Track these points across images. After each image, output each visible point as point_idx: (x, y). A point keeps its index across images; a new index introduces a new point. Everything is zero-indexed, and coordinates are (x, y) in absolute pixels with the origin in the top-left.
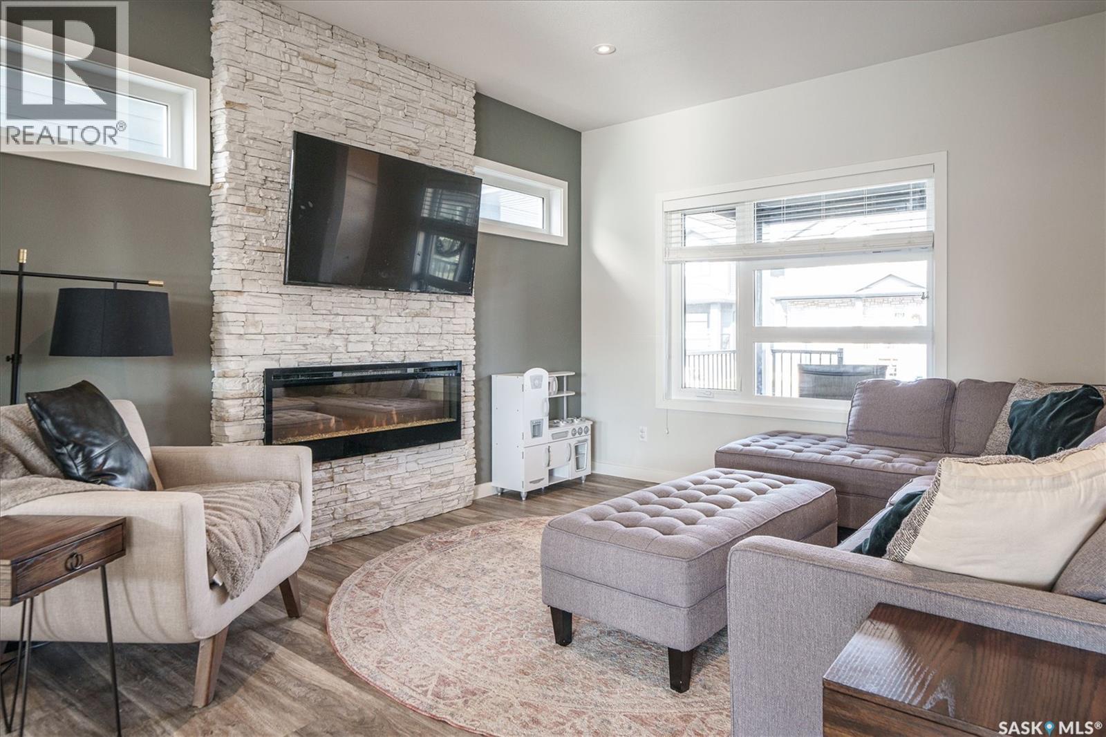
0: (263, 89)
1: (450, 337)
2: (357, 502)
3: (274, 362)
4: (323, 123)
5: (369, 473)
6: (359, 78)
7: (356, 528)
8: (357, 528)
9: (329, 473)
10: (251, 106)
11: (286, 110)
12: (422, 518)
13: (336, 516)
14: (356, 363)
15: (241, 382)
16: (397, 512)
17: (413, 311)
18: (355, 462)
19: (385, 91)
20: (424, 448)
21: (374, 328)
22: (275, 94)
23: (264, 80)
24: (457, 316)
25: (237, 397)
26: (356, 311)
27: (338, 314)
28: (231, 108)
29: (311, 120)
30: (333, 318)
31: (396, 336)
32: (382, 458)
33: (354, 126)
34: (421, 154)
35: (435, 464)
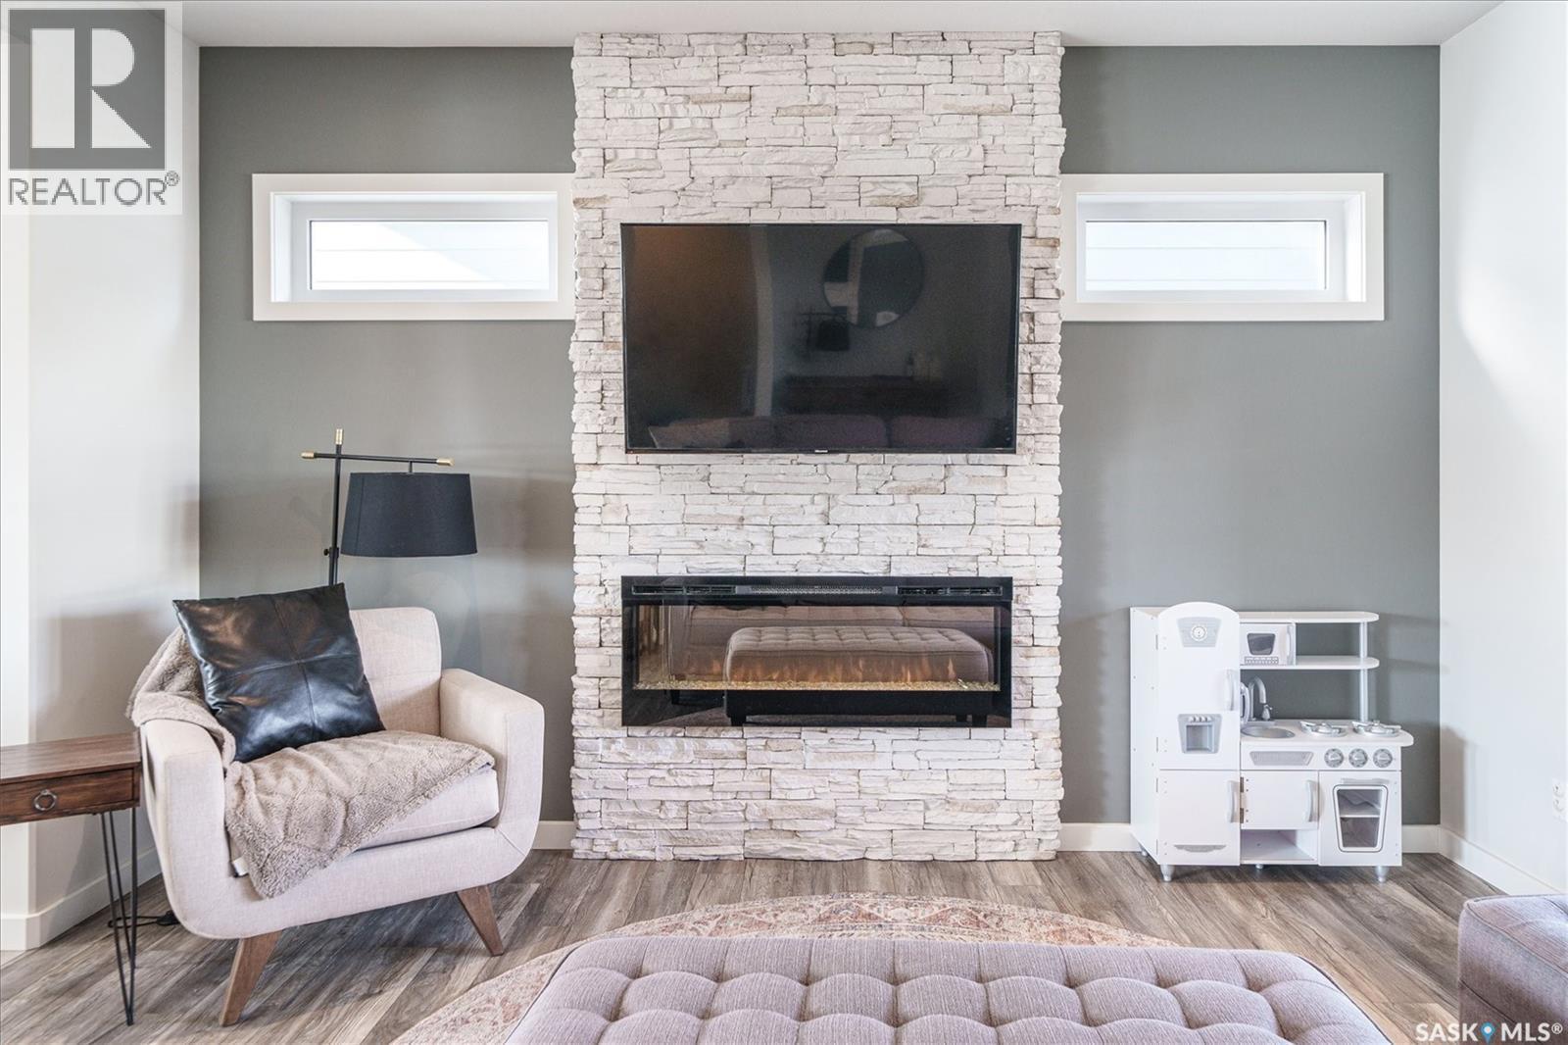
0: (630, 168)
1: (996, 532)
2: (789, 803)
3: (650, 566)
4: (731, 195)
5: (816, 757)
6: (795, 103)
7: (787, 844)
8: (788, 846)
9: (740, 745)
10: (612, 198)
11: (666, 188)
12: (929, 858)
13: (749, 816)
14: (790, 573)
15: (597, 593)
16: (872, 836)
17: (905, 484)
18: (786, 736)
19: (847, 109)
20: (929, 733)
21: (825, 515)
22: (650, 170)
23: (631, 154)
24: (1010, 491)
25: (589, 613)
26: (784, 488)
27: (754, 493)
28: (582, 208)
29: (707, 194)
30: (747, 500)
31: (869, 528)
32: (839, 737)
33: (784, 184)
34: (926, 201)
35: (959, 765)
